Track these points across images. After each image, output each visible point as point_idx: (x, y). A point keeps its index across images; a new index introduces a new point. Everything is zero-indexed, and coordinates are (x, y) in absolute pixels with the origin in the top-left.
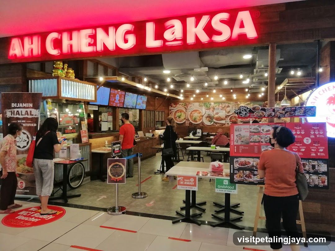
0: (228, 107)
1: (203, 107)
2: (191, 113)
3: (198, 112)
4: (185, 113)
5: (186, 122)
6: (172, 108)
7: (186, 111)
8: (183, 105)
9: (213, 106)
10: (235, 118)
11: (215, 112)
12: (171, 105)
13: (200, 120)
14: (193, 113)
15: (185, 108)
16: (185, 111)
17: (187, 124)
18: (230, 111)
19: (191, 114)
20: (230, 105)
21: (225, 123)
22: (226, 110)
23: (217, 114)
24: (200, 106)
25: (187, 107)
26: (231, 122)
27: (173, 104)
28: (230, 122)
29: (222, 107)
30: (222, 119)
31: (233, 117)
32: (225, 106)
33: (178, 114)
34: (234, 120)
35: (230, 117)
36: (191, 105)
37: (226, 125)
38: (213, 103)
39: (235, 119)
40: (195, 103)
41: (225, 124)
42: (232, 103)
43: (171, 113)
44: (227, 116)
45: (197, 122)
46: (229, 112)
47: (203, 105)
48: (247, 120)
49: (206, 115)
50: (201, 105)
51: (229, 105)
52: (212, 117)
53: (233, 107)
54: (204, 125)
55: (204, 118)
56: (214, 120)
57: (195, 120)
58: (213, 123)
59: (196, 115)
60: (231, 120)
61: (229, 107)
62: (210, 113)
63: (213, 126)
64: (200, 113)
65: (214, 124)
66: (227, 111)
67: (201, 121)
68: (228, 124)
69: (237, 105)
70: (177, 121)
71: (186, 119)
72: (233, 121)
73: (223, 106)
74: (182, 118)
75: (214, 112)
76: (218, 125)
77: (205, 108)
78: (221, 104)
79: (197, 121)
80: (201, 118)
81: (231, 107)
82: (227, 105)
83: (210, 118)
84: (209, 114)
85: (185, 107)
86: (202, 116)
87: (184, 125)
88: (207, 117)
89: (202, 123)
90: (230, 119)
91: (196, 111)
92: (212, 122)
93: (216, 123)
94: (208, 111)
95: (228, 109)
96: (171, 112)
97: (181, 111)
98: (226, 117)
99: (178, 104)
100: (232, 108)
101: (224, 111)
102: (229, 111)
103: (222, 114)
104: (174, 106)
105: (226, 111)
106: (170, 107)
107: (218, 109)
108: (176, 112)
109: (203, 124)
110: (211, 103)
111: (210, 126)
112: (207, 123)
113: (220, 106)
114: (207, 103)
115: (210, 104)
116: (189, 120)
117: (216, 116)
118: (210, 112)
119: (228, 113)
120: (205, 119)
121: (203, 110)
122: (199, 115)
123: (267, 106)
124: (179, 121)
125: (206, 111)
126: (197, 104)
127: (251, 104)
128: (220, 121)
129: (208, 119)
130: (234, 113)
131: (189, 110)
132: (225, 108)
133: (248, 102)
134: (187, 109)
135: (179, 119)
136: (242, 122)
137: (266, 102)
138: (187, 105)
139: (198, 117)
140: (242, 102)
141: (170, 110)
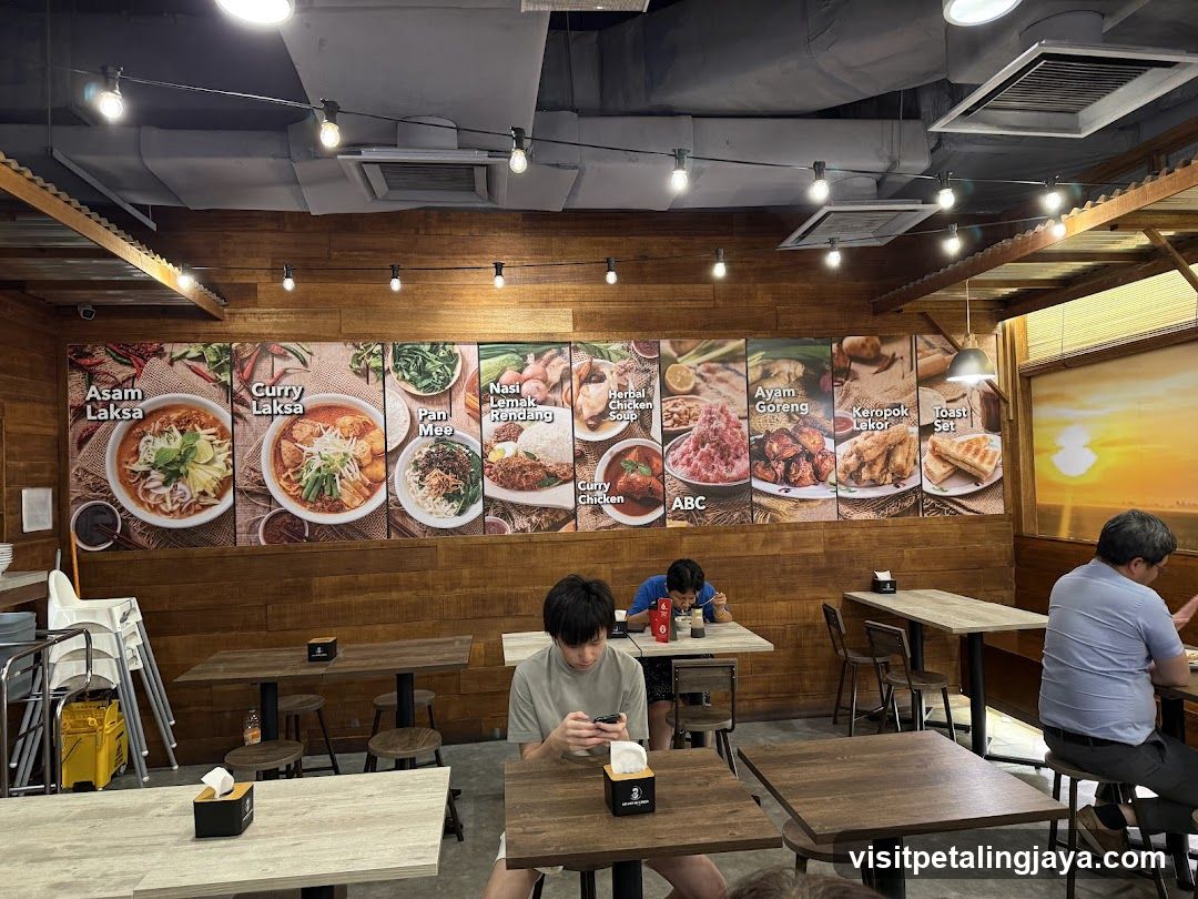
0: (594, 376)
1: (392, 378)
2: (286, 434)
3: (347, 420)
4: (222, 433)
5: (242, 518)
6: (93, 392)
7: (235, 415)
8: (203, 367)
9: (472, 371)
10: (648, 462)
11: (489, 425)
12: (81, 368)
13: (372, 489)
14: (303, 429)
15: (227, 387)
16: (226, 418)
17: (252, 528)
18: (604, 414)
19: (285, 444)
20: (606, 368)
21: (571, 505)
22: (579, 401)
23: (510, 432)
24: (364, 374)
25: (247, 383)
26: (621, 499)
27: (100, 354)
28: (613, 499)
29: (545, 381)
30: (551, 479)
31: (632, 456)
32: (567, 375)
33: (155, 446)
34: (639, 476)
35: (606, 458)
36: (280, 365)
37: (586, 522)
38: (470, 352)
39: (644, 470)
40: (313, 347)
41: (572, 515)
42: (616, 346)
43: (82, 442)
44: (585, 453)
45: (340, 508)
46: (597, 421)
47: (389, 363)
48: (734, 474)
49: (419, 448)
50: (375, 362)
51: (597, 361)
52: (471, 457)
53: (628, 376)
54: (403, 532)
55: (403, 473)
56: (492, 489)
57: (323, 492)
58: (476, 510)
59: (328, 447)
60: (621, 483)
61: (601, 379)
62: (447, 431)
64: (364, 429)
65: (490, 518)
66: (586, 413)
67: (380, 497)
68: (597, 509)
69: (652, 361)
70: (155, 509)
71: (242, 483)
72: (629, 483)
73: (554, 377)
74: (203, 476)
75: (486, 419)
76: (521, 522)
77: (413, 390)
78: (538, 357)
79: (345, 499)
80: (379, 469)
81: (612, 380)
82: (581, 361)
84: (441, 440)
85: (225, 378)
86: (390, 457)
87: (222, 539)
88: (425, 467)
89: (392, 513)
90: (613, 472)
91: (329, 412)
92: (473, 501)
93: (507, 510)
94: (435, 412)
95: (593, 397)
96: (82, 424)
97: (189, 419)
98: (579, 457)
99: (159, 353)
100: (622, 388)
101: (563, 414)
102: (601, 408)
103: (550, 434)
104: (122, 372)
105: (575, 413)
106: (75, 379)
107: (518, 396)
108: (135, 431)
109: (392, 525)
110: (456, 349)
111: (460, 540)
112: (430, 511)
113: (527, 372)
114: (426, 348)
115: (452, 359)
116: (270, 498)
117: (504, 451)
119: (593, 429)
120: (413, 477)
121: (397, 406)
122: (361, 448)
123: (854, 366)
124: (169, 506)
125: (420, 409)
126: (334, 357)
127: (755, 359)
128: (531, 488)
129: (435, 477)
130: (637, 429)
131: (267, 409)
132: (567, 385)
133: (733, 345)
134: (243, 403)
135: (165, 491)
136: (695, 491)
137: (848, 341)
138: (248, 366)
139: (354, 467)
140: (689, 343)
141: (81, 412)
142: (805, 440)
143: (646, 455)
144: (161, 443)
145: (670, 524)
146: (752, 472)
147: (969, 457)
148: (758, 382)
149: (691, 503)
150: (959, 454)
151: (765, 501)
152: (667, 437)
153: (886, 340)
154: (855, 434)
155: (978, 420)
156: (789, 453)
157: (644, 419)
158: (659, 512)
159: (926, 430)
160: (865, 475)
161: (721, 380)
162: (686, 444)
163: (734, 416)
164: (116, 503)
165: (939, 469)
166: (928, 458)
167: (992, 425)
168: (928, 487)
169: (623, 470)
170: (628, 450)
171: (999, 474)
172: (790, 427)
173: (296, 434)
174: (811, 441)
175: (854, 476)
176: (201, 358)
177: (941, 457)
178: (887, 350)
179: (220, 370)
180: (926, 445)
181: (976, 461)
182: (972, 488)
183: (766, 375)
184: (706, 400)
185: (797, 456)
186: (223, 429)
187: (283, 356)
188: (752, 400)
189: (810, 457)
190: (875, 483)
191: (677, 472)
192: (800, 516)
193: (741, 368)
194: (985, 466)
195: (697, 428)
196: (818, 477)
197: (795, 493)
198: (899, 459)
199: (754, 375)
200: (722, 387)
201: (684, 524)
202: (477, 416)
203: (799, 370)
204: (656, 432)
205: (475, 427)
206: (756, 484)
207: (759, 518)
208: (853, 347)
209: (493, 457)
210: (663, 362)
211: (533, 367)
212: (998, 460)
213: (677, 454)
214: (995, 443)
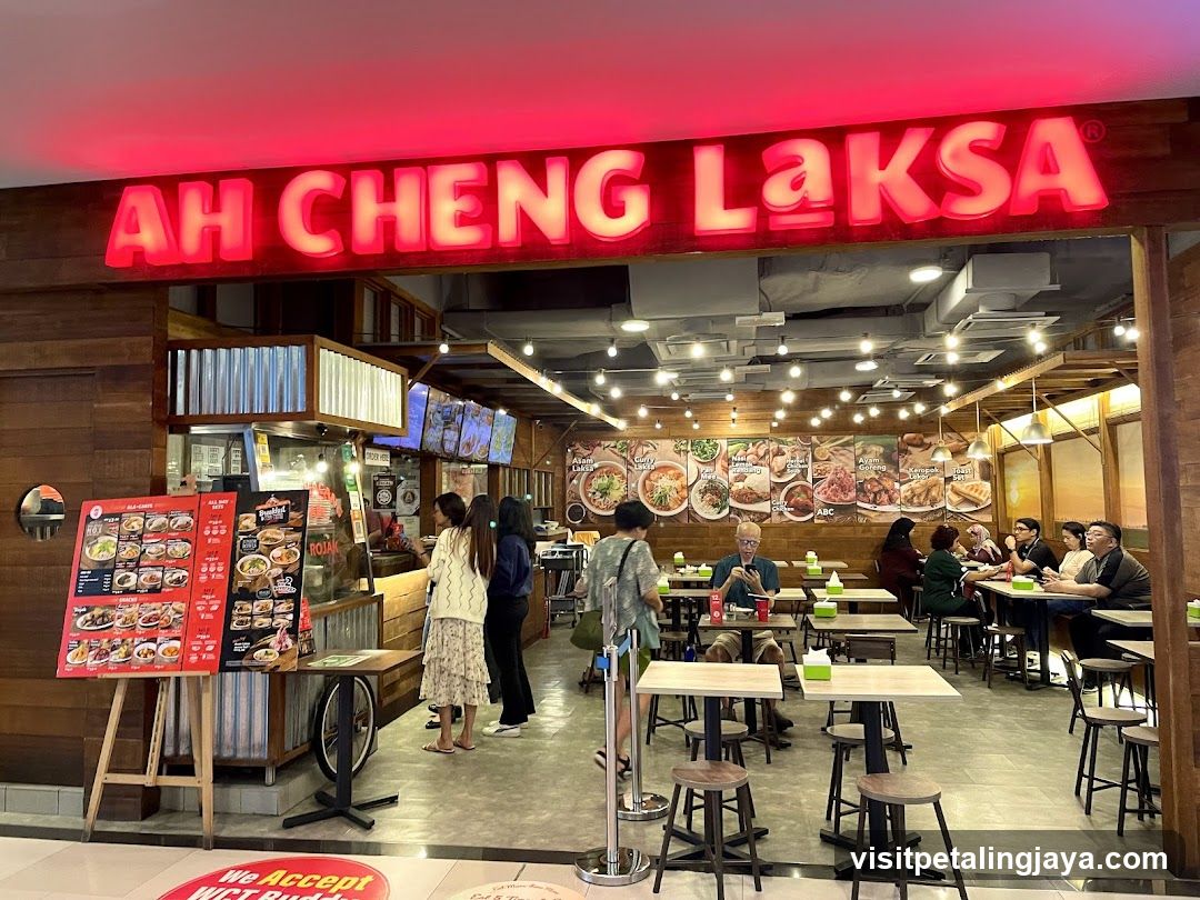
0: (779, 453)
1: (690, 454)
2: (648, 478)
3: (671, 472)
4: (623, 477)
6: (575, 460)
7: (628, 470)
8: (616, 450)
9: (724, 451)
10: (806, 492)
11: (732, 475)
12: (571, 451)
13: (682, 502)
14: (654, 476)
15: (625, 459)
16: (625, 471)
18: (785, 470)
19: (647, 482)
20: (785, 449)
21: (769, 511)
22: (773, 464)
23: (741, 478)
24: (679, 452)
25: (633, 457)
26: (792, 509)
27: (578, 445)
28: (789, 509)
29: (757, 455)
30: (759, 499)
31: (798, 490)
32: (767, 452)
33: (598, 482)
34: (801, 499)
35: (785, 490)
36: (646, 449)
37: (776, 519)
38: (724, 443)
39: (803, 495)
40: (659, 442)
41: (769, 516)
42: (790, 439)
43: (572, 479)
44: (775, 488)
45: (669, 509)
46: (782, 473)
47: (689, 448)
48: (848, 498)
49: (701, 484)
50: (683, 448)
51: (781, 446)
52: (724, 490)
53: (796, 453)
54: (695, 520)
55: (695, 495)
56: (732, 502)
57: (662, 502)
58: (726, 511)
59: (664, 483)
60: (792, 501)
61: (783, 454)
62: (714, 477)
63: (727, 524)
64: (678, 476)
65: (732, 516)
66: (776, 470)
67: (685, 505)
68: (781, 513)
69: (808, 446)
70: (597, 507)
72: (797, 502)
73: (761, 453)
74: (616, 494)
75: (730, 472)
77: (698, 459)
78: (754, 445)
79: (671, 505)
80: (685, 493)
81: (788, 455)
82: (773, 446)
83: (716, 493)
84: (710, 481)
85: (624, 455)
86: (690, 488)
88: (704, 492)
89: (690, 512)
90: (788, 497)
91: (664, 468)
92: (724, 507)
93: (739, 512)
94: (708, 469)
95: (779, 462)
96: (571, 473)
97: (611, 471)
98: (773, 490)
99: (599, 445)
100: (793, 458)
101: (766, 470)
102: (782, 468)
103: (759, 479)
104: (586, 453)
105: (771, 470)
106: (569, 455)
107: (745, 462)
108: (590, 476)
109: (690, 517)
110: (718, 442)
111: (719, 524)
112: (706, 512)
113: (749, 451)
114: (705, 441)
115: (715, 446)
117: (739, 486)
118: (717, 473)
119: (779, 477)
120: (700, 496)
121: (691, 466)
122: (677, 484)
123: (910, 448)
124: (602, 506)
125: (702, 468)
126: (667, 445)
127: (858, 445)
128: (751, 503)
129: (708, 496)
130: (801, 477)
131: (640, 467)
132: (767, 457)
133: (847, 438)
134: (631, 465)
135: (601, 500)
136: (828, 506)
137: (906, 436)
138: (633, 449)
139: (675, 492)
140: (826, 437)
141: (571, 468)
142: (884, 483)
143: (805, 489)
144: (600, 481)
145: (816, 521)
146: (857, 497)
147: (972, 493)
148: (860, 456)
149: (826, 512)
150: (967, 491)
151: (863, 512)
152: (815, 481)
153: (926, 436)
154: (910, 481)
155: (977, 475)
156: (876, 489)
157: (804, 473)
158: (811, 515)
159: (948, 480)
160: (915, 500)
161: (841, 455)
162: (825, 484)
163: (848, 471)
164: (582, 503)
165: (956, 499)
166: (949, 493)
167: (985, 477)
168: (949, 507)
169: (793, 496)
170: (796, 487)
171: (989, 502)
172: (877, 477)
173: (652, 478)
174: (887, 484)
175: (910, 501)
176: (615, 447)
177: (957, 493)
178: (927, 440)
179: (622, 451)
180: (949, 487)
181: (976, 495)
182: (974, 508)
183: (864, 452)
184: (834, 464)
185: (879, 491)
186: (623, 476)
187: (647, 446)
188: (857, 464)
189: (887, 491)
190: (921, 505)
191: (820, 497)
192: (882, 520)
193: (852, 449)
194: (981, 497)
195: (829, 477)
196: (891, 501)
197: (879, 508)
198: (934, 493)
199: (858, 452)
200: (841, 458)
201: (823, 521)
202: (726, 471)
203: (882, 450)
204: (810, 478)
205: (725, 474)
206: (859, 504)
207: (861, 520)
208: (908, 439)
209: (733, 489)
210: (813, 446)
211: (752, 449)
212: (989, 495)
213: (820, 489)
214: (987, 486)
